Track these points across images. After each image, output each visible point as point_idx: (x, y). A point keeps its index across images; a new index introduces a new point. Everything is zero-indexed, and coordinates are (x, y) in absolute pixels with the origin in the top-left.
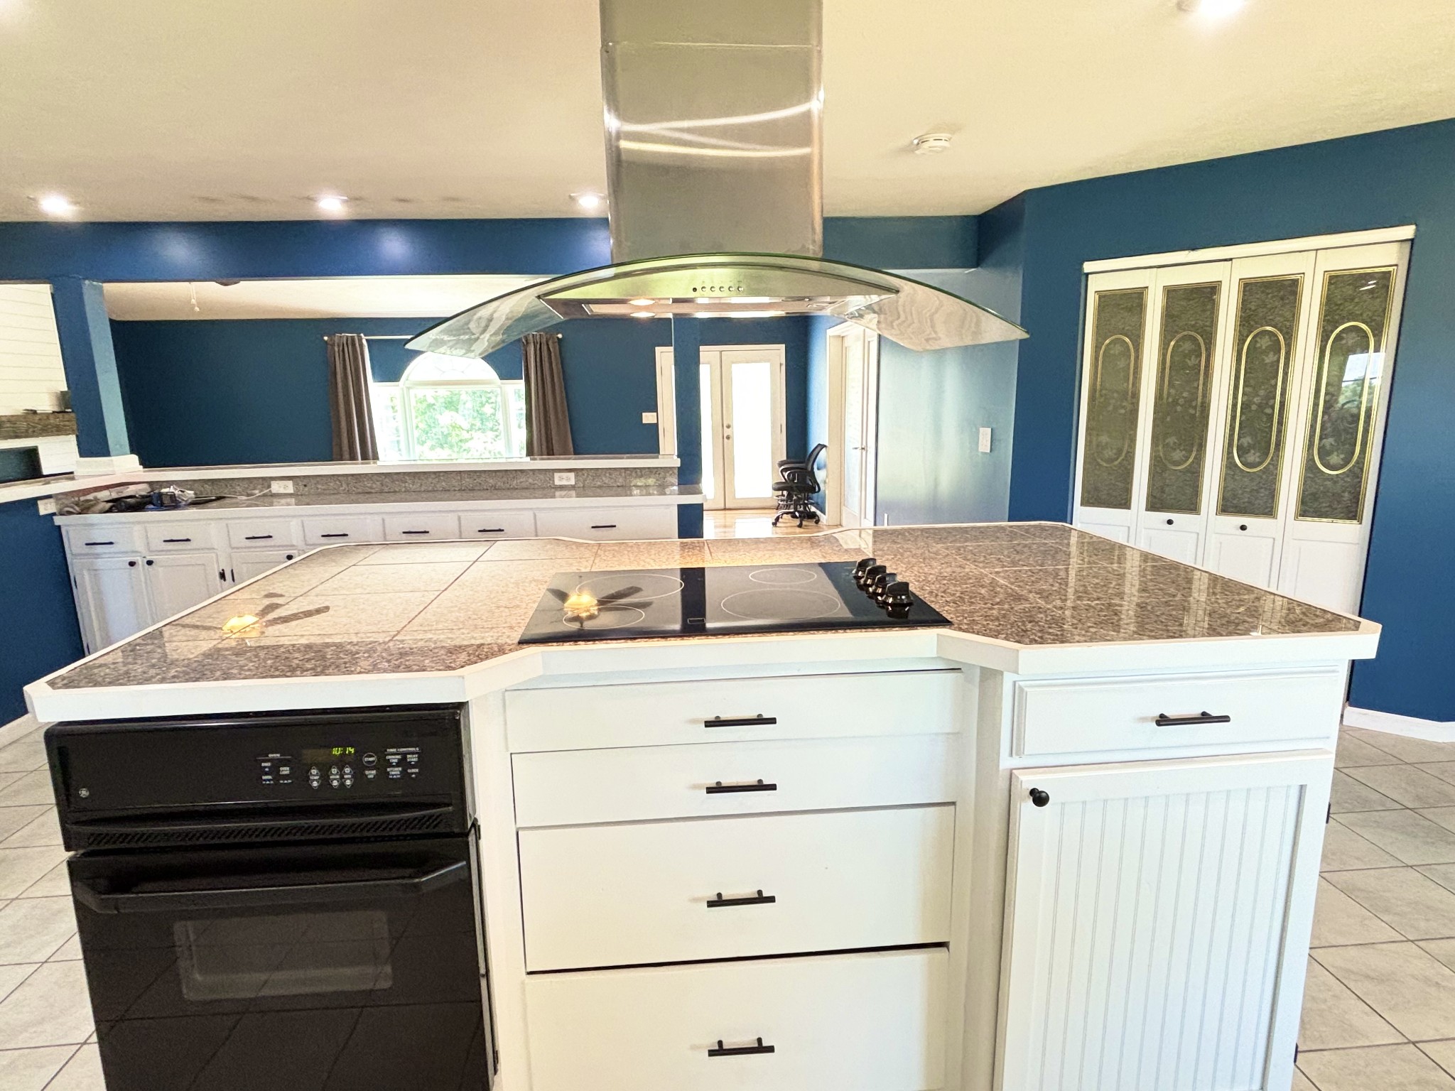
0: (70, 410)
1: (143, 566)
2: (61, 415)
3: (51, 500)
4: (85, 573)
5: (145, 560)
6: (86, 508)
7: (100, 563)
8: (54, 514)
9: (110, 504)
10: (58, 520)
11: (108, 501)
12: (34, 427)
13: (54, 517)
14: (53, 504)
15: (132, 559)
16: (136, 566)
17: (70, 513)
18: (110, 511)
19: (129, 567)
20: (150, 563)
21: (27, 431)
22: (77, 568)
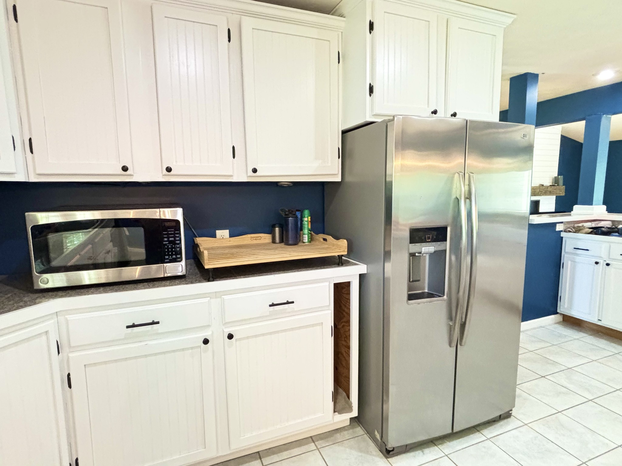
0: (556, 185)
1: (603, 265)
2: (553, 187)
3: (562, 224)
4: (569, 262)
5: (605, 263)
6: (578, 230)
7: (578, 259)
8: (562, 231)
9: (591, 230)
10: (563, 234)
11: (590, 228)
12: (542, 192)
13: (562, 233)
14: (563, 226)
15: (597, 261)
16: (598, 265)
17: (570, 232)
18: (591, 233)
19: (594, 264)
20: (608, 265)
21: (538, 193)
22: (566, 258)
